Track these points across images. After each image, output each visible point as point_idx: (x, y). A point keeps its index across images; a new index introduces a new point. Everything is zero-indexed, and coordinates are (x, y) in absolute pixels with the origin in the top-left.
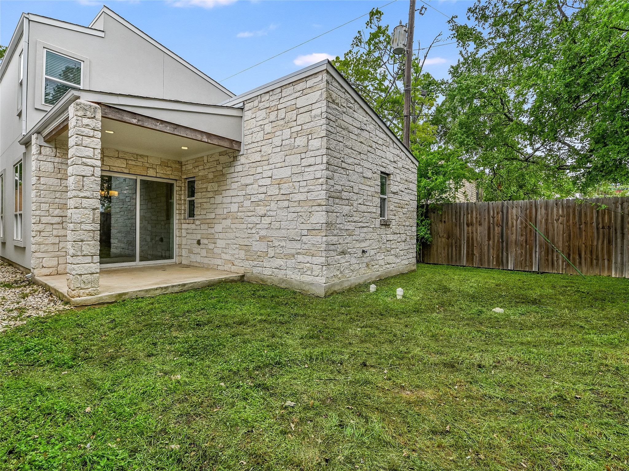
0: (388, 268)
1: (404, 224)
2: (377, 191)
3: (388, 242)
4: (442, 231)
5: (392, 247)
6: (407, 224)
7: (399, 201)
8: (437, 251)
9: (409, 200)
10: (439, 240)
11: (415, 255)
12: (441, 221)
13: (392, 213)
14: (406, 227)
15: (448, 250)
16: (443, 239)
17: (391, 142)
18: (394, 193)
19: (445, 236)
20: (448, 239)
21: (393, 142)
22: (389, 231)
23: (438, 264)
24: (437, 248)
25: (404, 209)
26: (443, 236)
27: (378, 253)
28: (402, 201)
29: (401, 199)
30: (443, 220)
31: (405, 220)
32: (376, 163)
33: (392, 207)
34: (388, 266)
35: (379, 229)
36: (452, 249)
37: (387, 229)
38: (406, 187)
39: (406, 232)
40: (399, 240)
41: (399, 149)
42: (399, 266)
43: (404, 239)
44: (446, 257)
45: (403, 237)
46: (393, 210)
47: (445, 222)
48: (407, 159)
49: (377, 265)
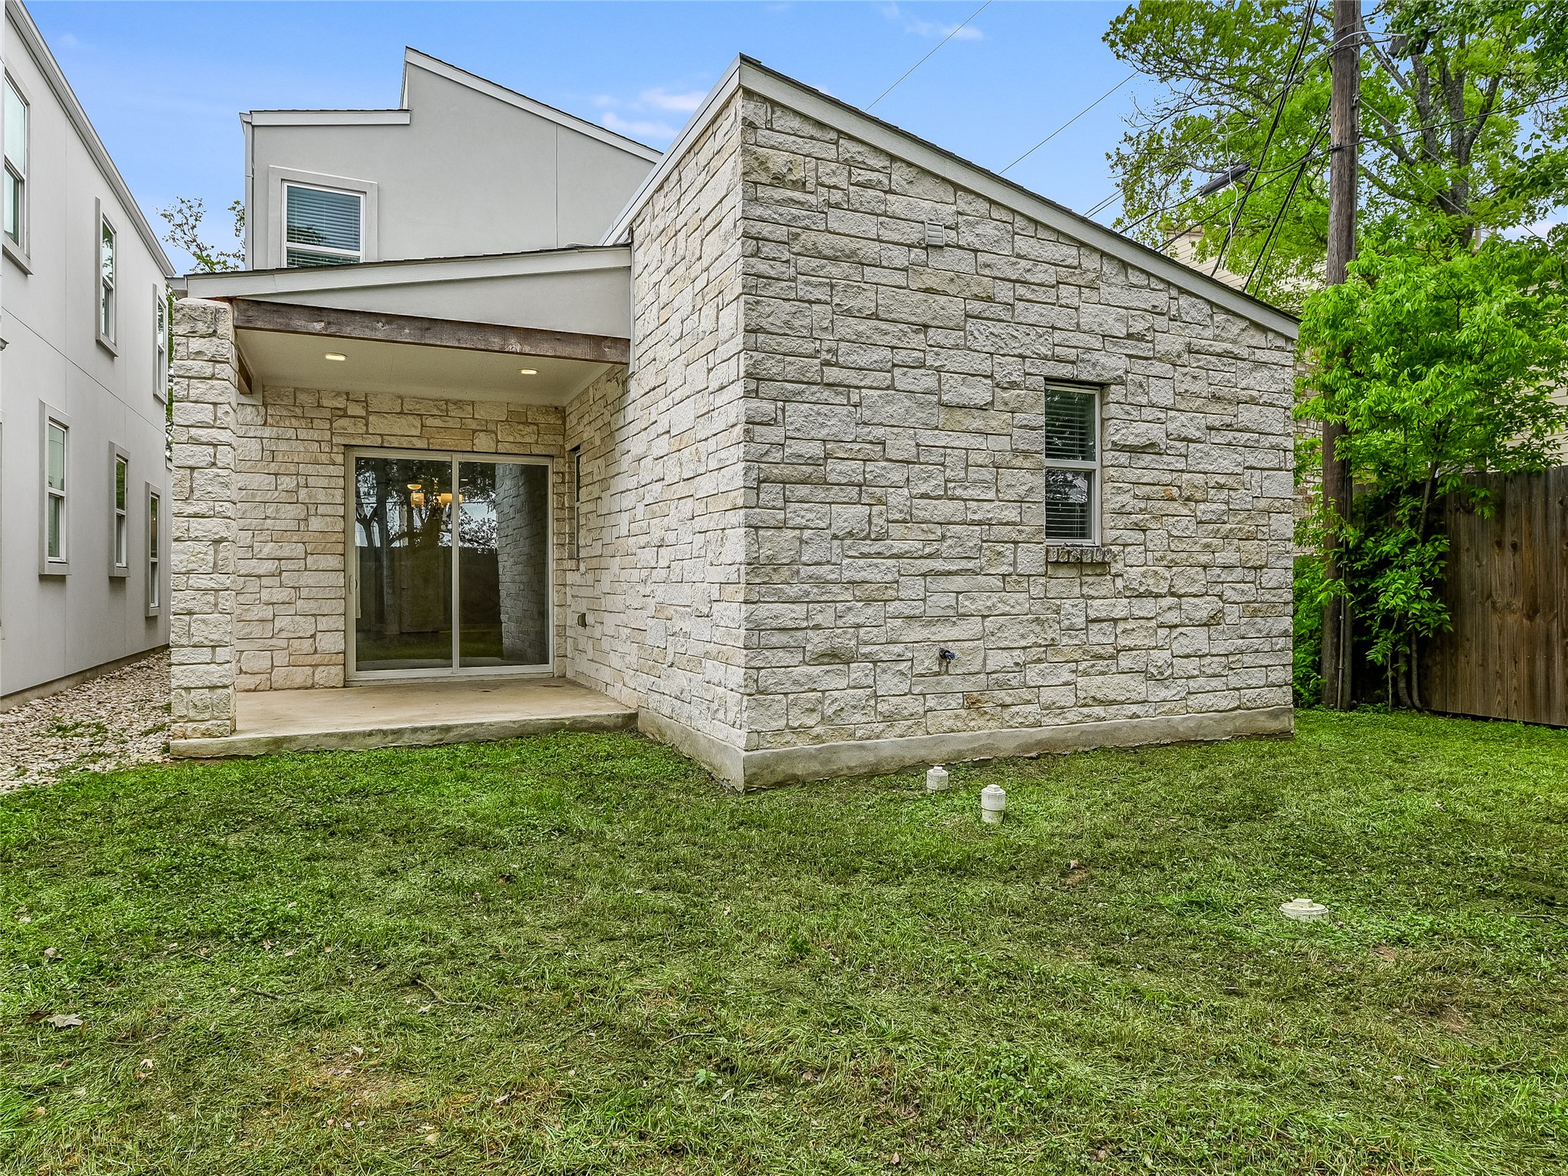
0: (1099, 719)
1: (1204, 558)
2: (1022, 447)
3: (1095, 627)
4: (1502, 584)
5: (1123, 641)
6: (1228, 556)
7: (1167, 478)
8: (1484, 665)
9: (1239, 470)
10: (1495, 620)
11: (1288, 675)
12: (1500, 544)
13: (1122, 521)
14: (1218, 571)
15: (1532, 662)
16: (1510, 619)
17: (1108, 268)
18: (1133, 450)
19: (1517, 603)
20: (1531, 618)
21: (1125, 265)
22: (1106, 586)
23: (1486, 719)
24: (1485, 659)
25: (1202, 506)
26: (1509, 604)
27: (1039, 661)
28: (1186, 476)
29: (1181, 466)
30: (1508, 539)
31: (1207, 546)
32: (1017, 352)
33: (1125, 498)
34: (1099, 710)
35: (1042, 580)
36: (1549, 659)
37: (1090, 580)
38: (1217, 424)
39: (1218, 589)
40: (1172, 617)
41: (1161, 286)
42: (1171, 712)
43: (1203, 614)
44: (1525, 691)
45: (1204, 608)
46: (1128, 509)
47: (1514, 546)
48: (1220, 318)
49: (1029, 702)
